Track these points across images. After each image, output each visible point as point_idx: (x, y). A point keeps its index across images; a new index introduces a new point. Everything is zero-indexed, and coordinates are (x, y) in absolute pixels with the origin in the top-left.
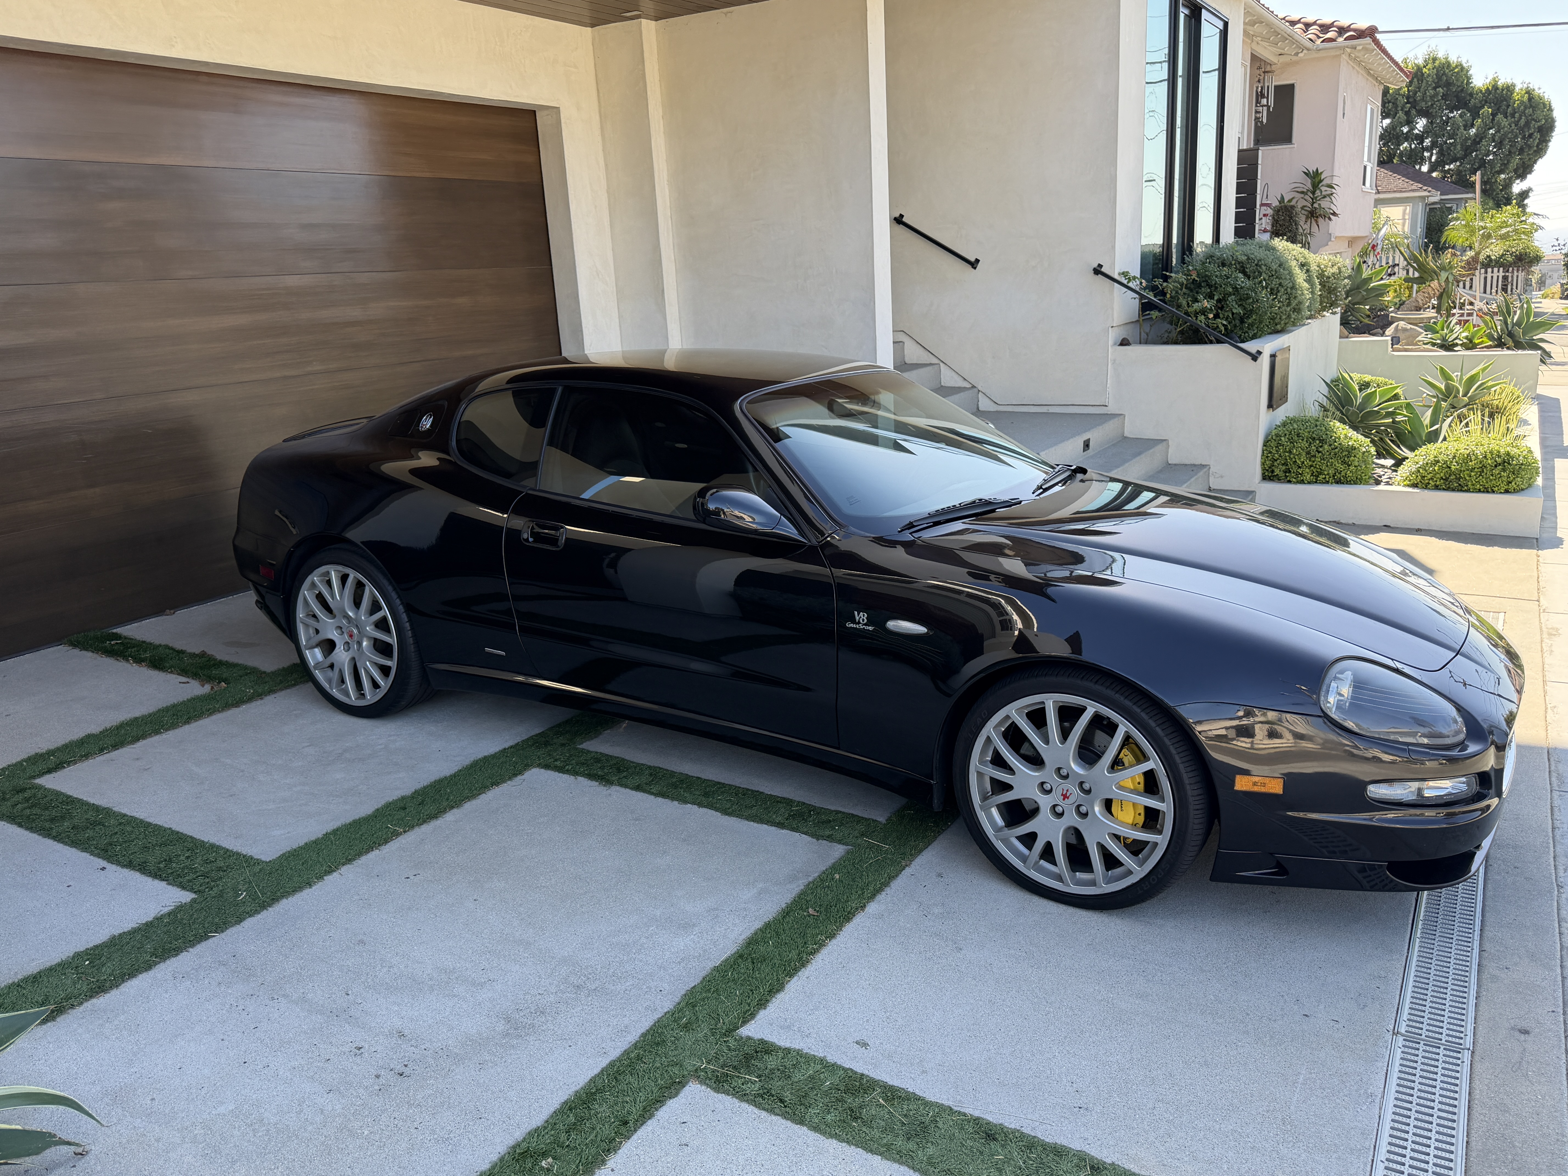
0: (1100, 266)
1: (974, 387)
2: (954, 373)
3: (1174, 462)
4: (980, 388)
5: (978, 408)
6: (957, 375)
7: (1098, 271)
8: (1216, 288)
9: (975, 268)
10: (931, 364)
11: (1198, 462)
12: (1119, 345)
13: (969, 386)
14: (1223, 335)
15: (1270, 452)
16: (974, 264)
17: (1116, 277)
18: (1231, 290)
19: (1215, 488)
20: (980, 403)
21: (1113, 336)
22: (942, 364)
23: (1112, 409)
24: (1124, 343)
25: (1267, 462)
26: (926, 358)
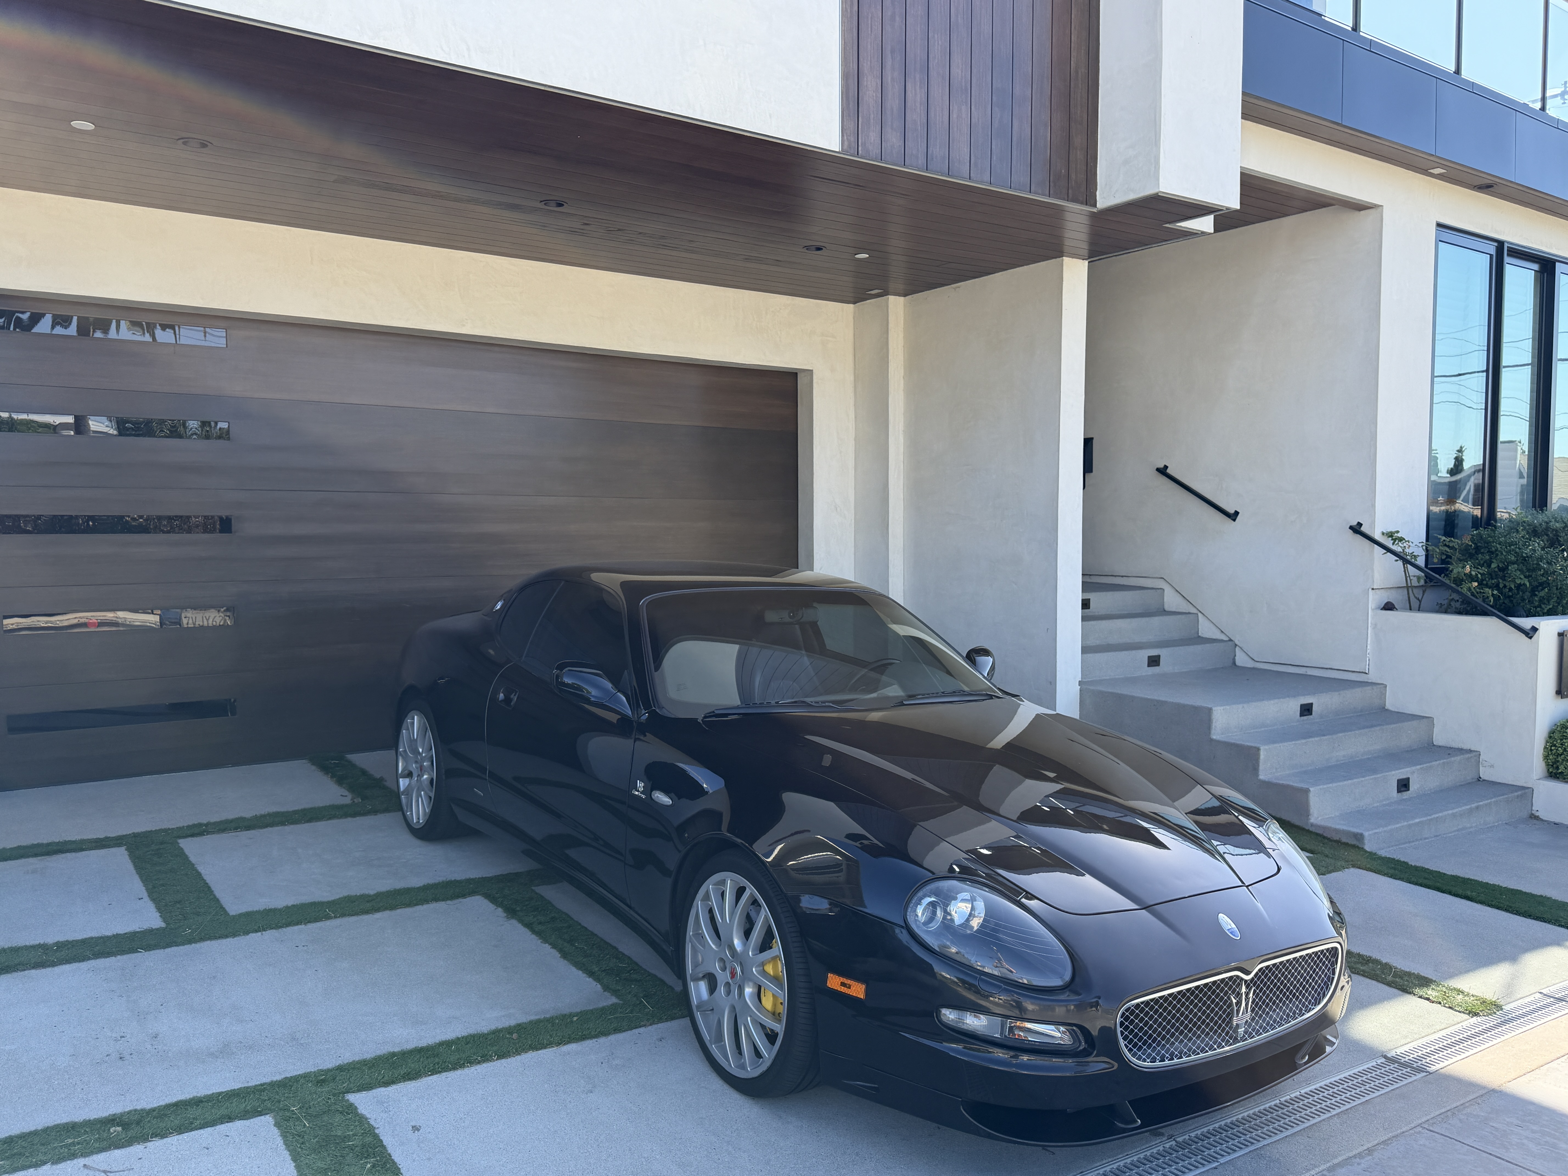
0: (1360, 524)
1: (1231, 640)
2: (1212, 625)
3: (1440, 744)
4: (1237, 642)
5: (1234, 663)
6: (1215, 627)
7: (1356, 529)
8: (1497, 555)
9: (1234, 520)
10: (1189, 613)
11: (1465, 747)
12: (1382, 609)
13: (1226, 639)
14: (1491, 606)
15: (1555, 746)
16: (1234, 516)
17: (1377, 536)
18: (1513, 558)
19: (1486, 779)
20: (1236, 658)
21: (1374, 600)
22: (1200, 614)
23: (1373, 677)
24: (1389, 607)
25: (1551, 757)
26: (1184, 607)
